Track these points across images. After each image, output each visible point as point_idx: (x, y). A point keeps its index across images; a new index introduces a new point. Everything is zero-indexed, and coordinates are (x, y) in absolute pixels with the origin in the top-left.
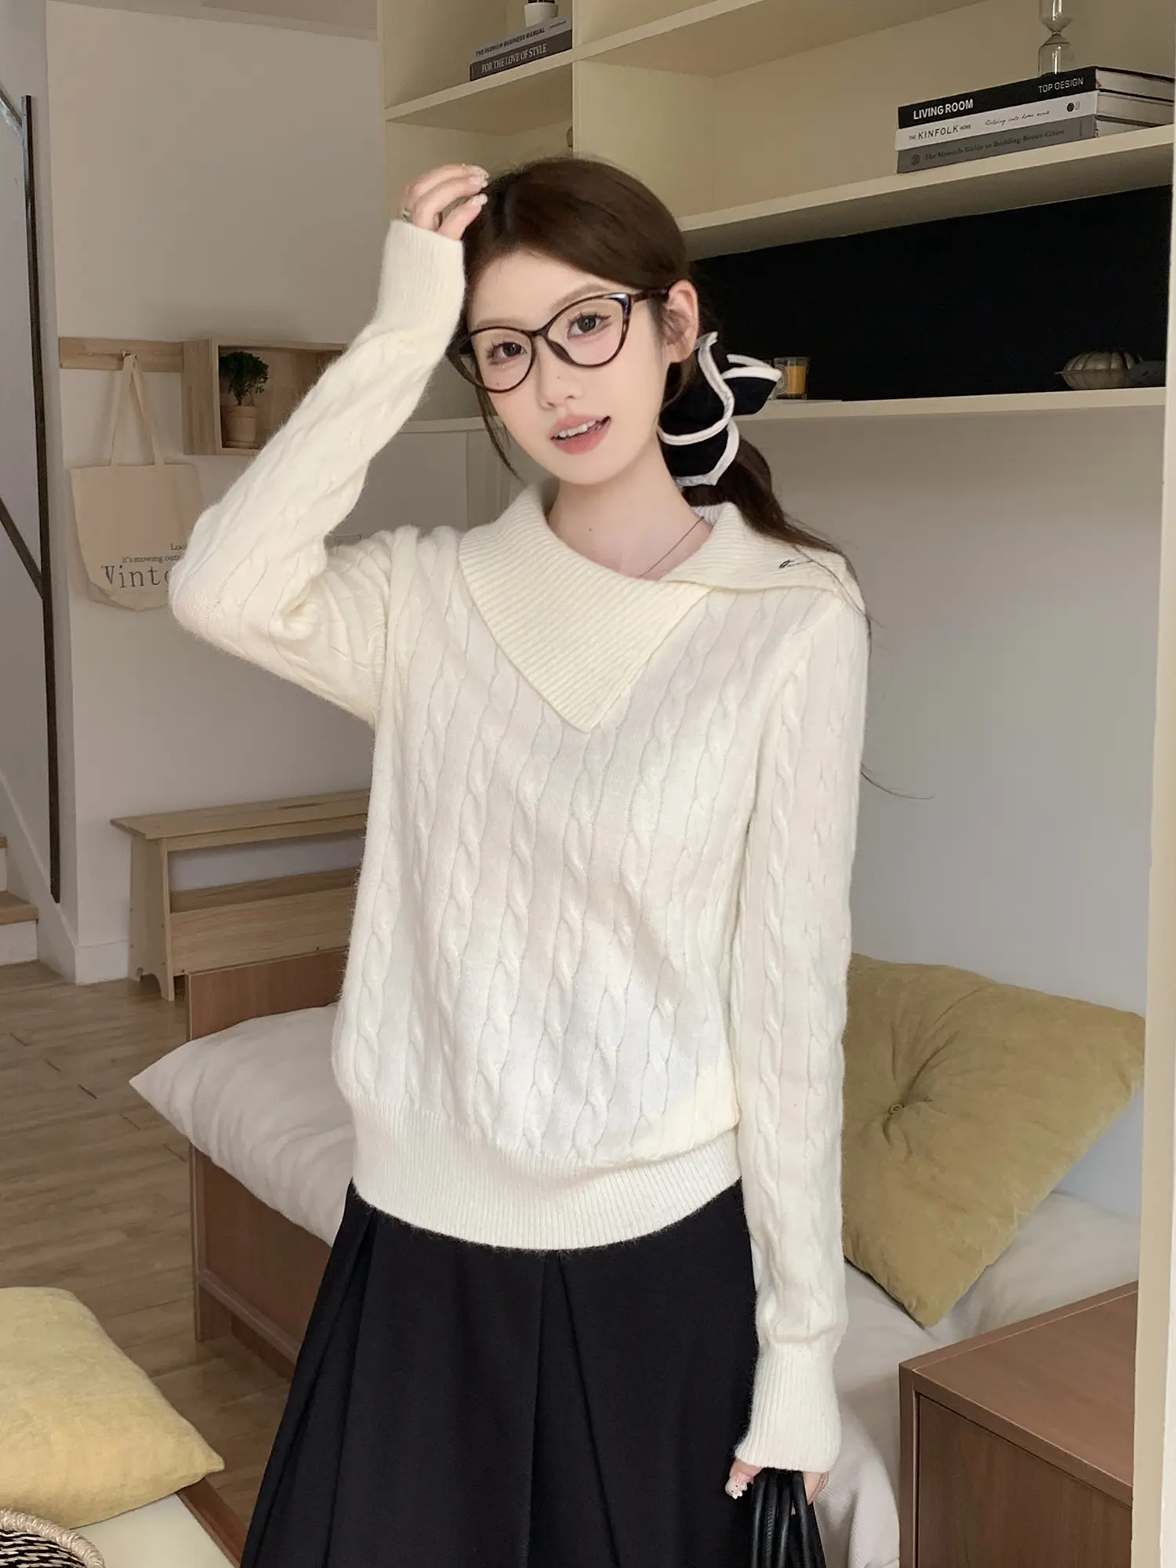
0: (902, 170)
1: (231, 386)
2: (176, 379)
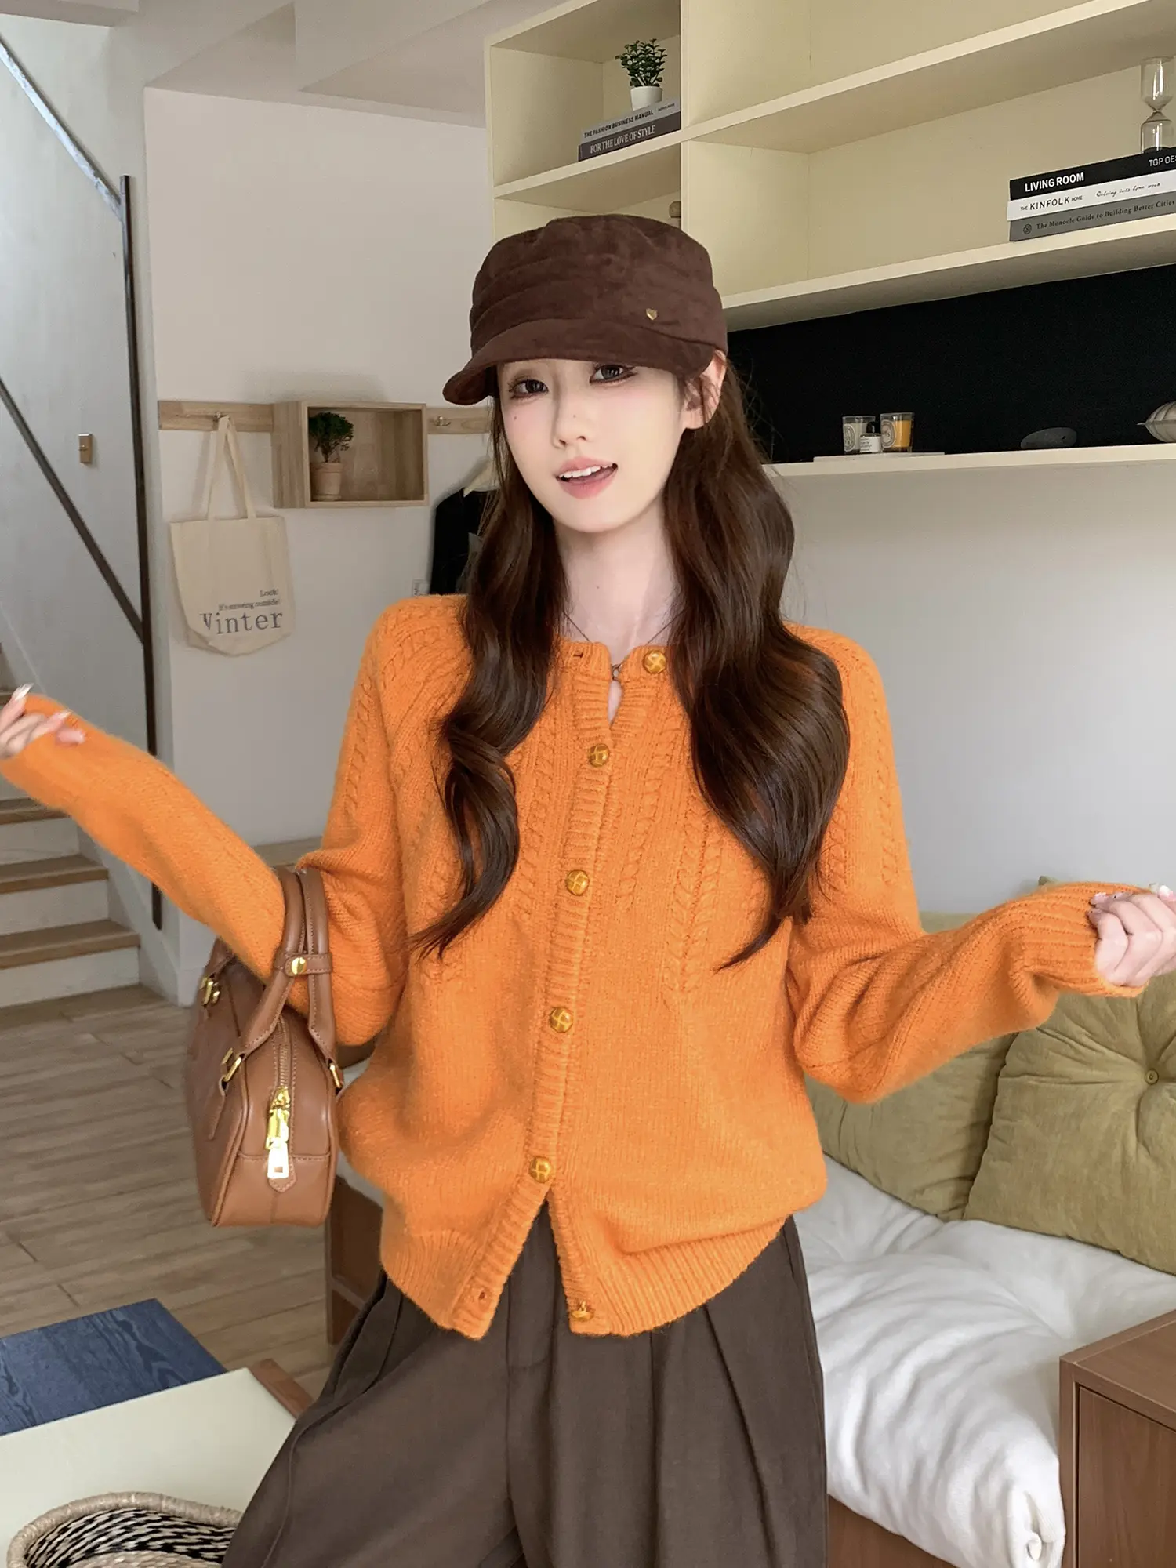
0: (1014, 239)
1: (318, 445)
2: (267, 437)
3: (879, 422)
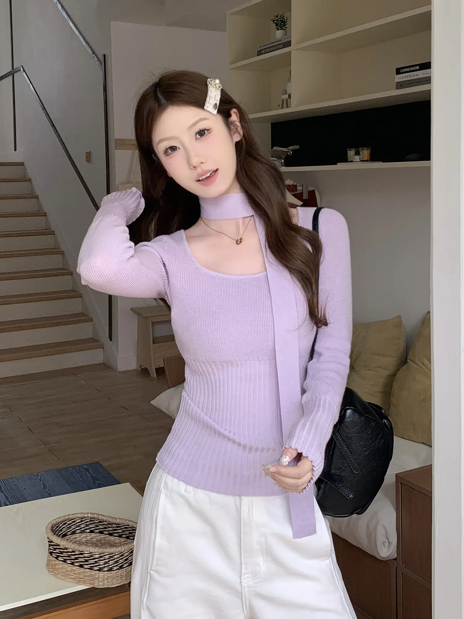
0: (397, 88)
3: (359, 151)
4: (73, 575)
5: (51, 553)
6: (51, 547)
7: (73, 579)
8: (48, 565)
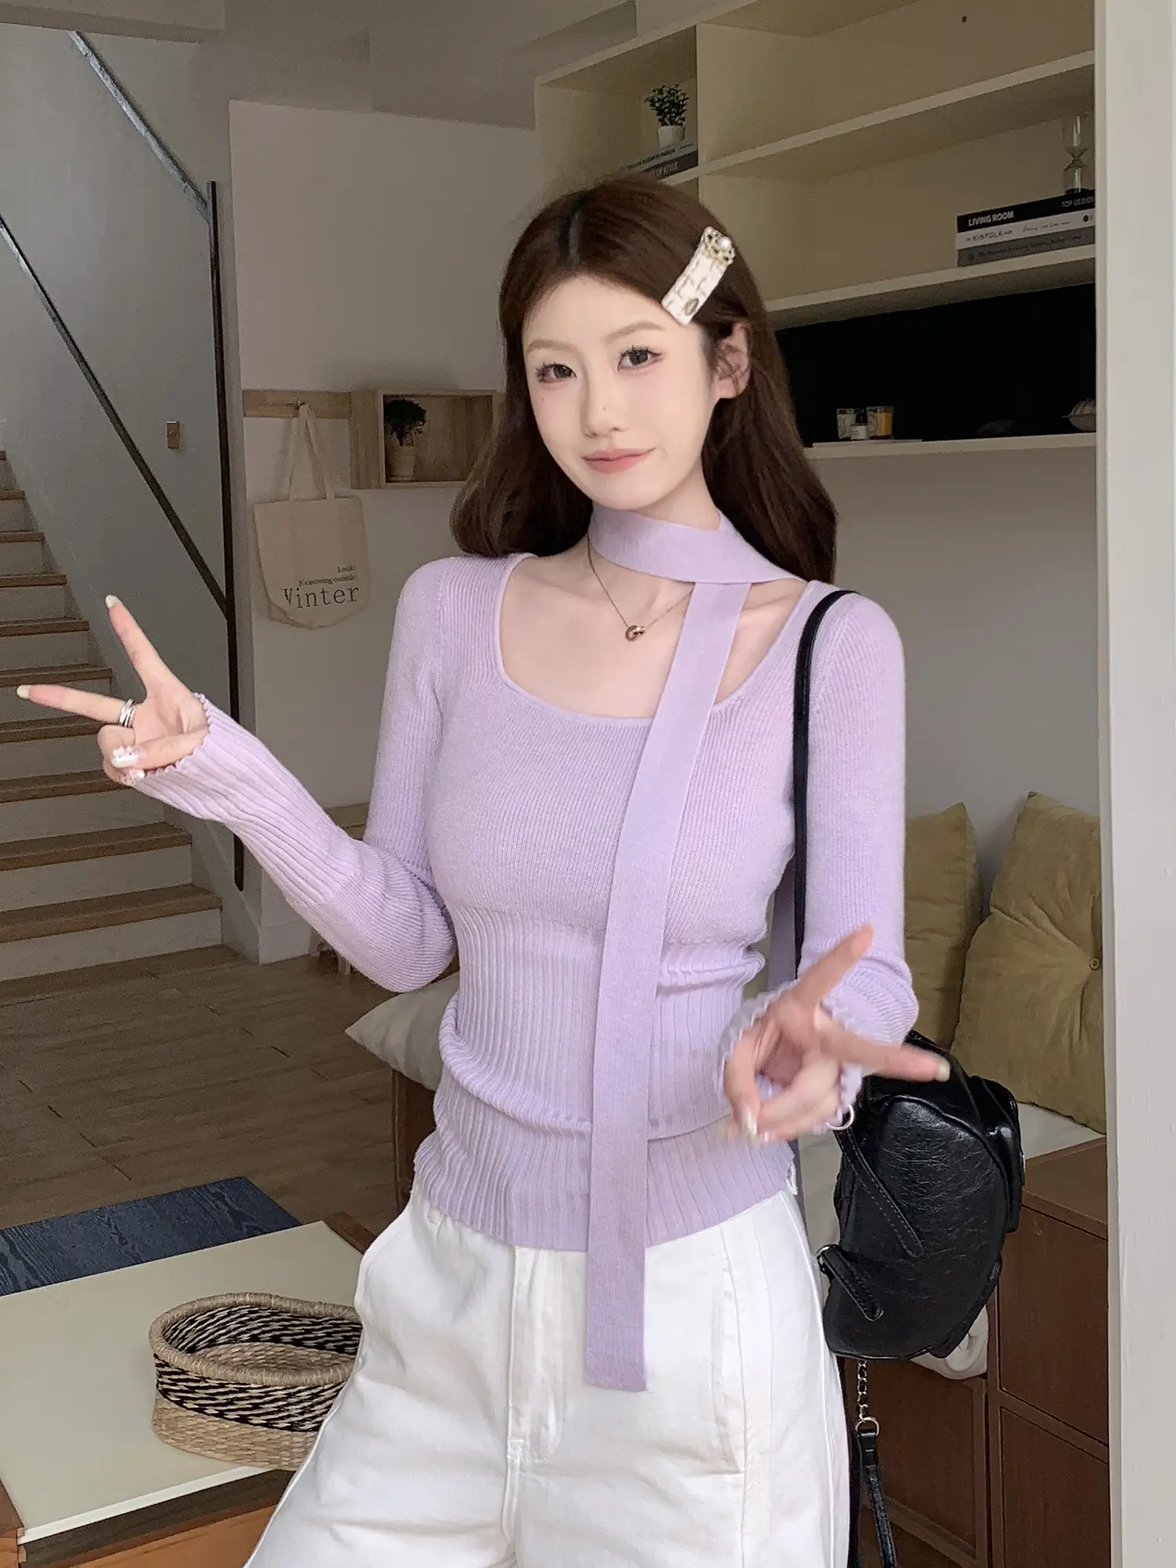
0: (961, 264)
1: (393, 429)
2: (344, 424)
3: (865, 413)
4: (223, 1443)
5: (165, 1393)
6: (165, 1379)
7: (224, 1451)
8: (156, 1423)
